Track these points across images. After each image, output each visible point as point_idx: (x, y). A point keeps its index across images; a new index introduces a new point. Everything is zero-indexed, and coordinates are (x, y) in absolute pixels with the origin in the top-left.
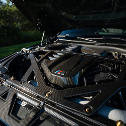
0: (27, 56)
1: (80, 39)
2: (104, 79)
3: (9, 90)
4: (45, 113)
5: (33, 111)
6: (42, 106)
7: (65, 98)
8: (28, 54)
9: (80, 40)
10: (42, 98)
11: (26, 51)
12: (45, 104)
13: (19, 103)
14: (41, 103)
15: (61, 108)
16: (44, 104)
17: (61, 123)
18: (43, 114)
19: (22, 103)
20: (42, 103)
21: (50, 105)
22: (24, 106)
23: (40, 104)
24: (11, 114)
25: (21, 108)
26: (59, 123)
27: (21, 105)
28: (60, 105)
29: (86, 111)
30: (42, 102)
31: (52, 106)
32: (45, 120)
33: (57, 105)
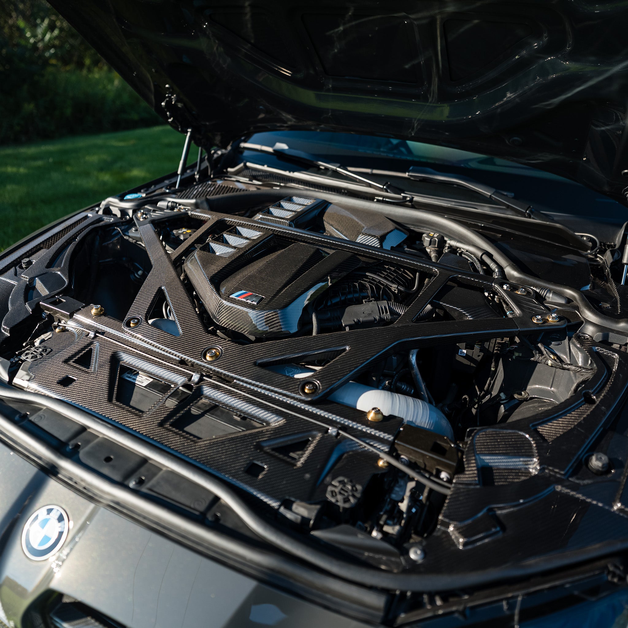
0: (125, 231)
1: (327, 169)
2: (371, 318)
3: (91, 343)
4: (204, 400)
5: (172, 395)
6: (197, 384)
7: (255, 364)
8: (130, 223)
9: (330, 173)
10: (193, 365)
11: (124, 212)
12: (204, 378)
13: (129, 377)
14: (192, 376)
15: (246, 387)
16: (201, 380)
17: (244, 418)
18: (201, 401)
19: (139, 378)
20: (196, 377)
21: (217, 381)
22: (144, 384)
23: (190, 380)
24: (114, 401)
25: (136, 390)
26: (239, 419)
27: (136, 382)
28: (243, 381)
29: (306, 391)
30: (194, 374)
31: (224, 384)
32: (206, 414)
33: (235, 381)
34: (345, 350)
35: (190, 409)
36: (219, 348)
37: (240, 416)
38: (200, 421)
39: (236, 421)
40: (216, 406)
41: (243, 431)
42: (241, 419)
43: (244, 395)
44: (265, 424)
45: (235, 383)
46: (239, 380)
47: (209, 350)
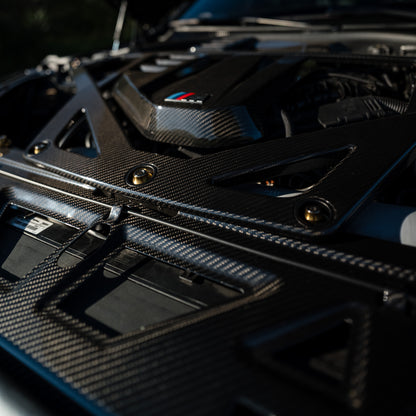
4: (129, 251)
5: (75, 246)
6: (116, 222)
7: (209, 182)
10: (114, 194)
12: (129, 212)
13: (19, 223)
14: (109, 210)
15: (198, 221)
16: (123, 215)
17: (198, 281)
18: (123, 253)
19: (32, 223)
20: (115, 212)
21: (150, 216)
22: (37, 232)
23: (106, 217)
25: (22, 240)
26: (189, 282)
27: (27, 229)
28: (191, 212)
29: (308, 218)
30: (112, 208)
31: (160, 219)
32: (129, 275)
33: (179, 213)
34: (348, 151)
35: (101, 269)
36: (151, 165)
37: (190, 276)
38: (118, 291)
39: (185, 285)
40: (148, 259)
41: (203, 309)
42: (194, 281)
43: (196, 236)
44: (242, 290)
45: (180, 216)
46: (185, 210)
47: (137, 170)
